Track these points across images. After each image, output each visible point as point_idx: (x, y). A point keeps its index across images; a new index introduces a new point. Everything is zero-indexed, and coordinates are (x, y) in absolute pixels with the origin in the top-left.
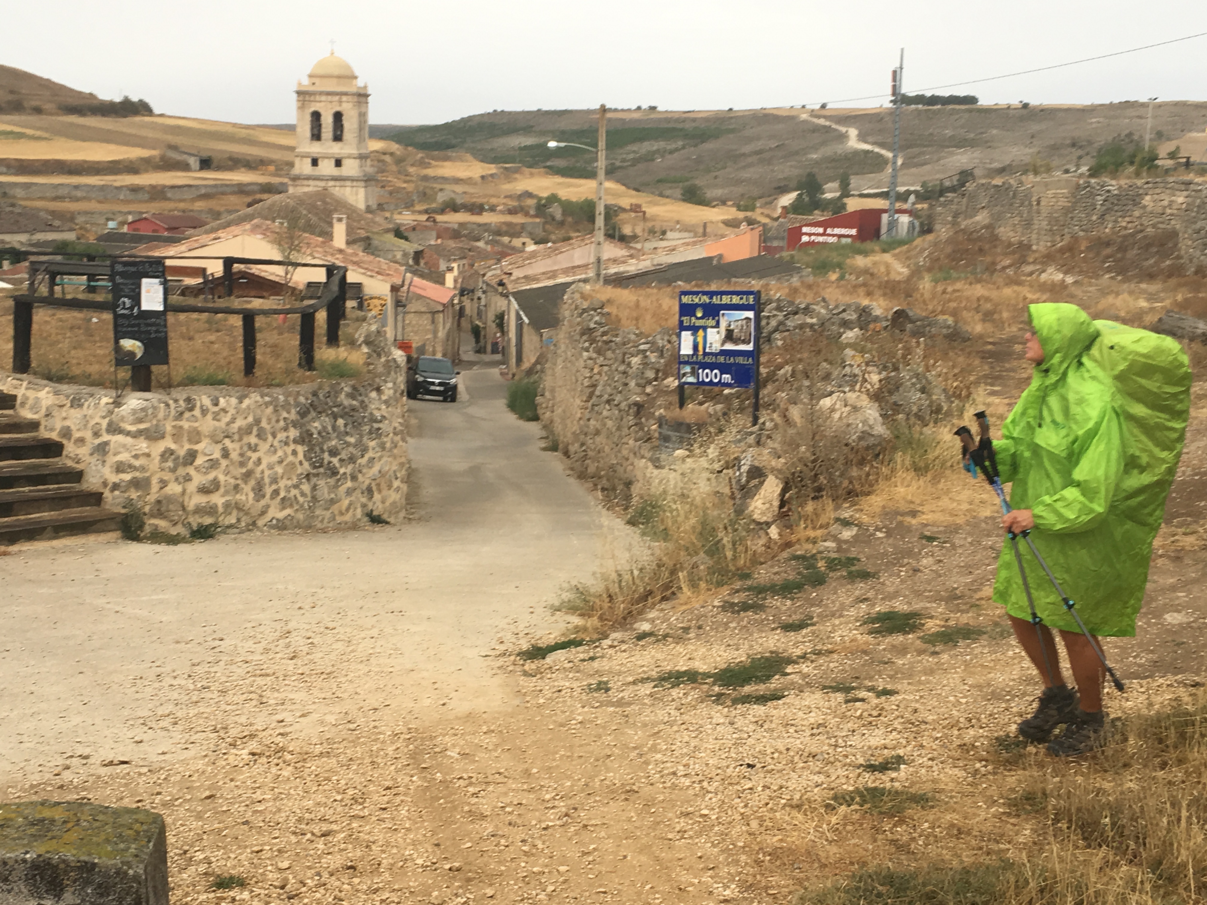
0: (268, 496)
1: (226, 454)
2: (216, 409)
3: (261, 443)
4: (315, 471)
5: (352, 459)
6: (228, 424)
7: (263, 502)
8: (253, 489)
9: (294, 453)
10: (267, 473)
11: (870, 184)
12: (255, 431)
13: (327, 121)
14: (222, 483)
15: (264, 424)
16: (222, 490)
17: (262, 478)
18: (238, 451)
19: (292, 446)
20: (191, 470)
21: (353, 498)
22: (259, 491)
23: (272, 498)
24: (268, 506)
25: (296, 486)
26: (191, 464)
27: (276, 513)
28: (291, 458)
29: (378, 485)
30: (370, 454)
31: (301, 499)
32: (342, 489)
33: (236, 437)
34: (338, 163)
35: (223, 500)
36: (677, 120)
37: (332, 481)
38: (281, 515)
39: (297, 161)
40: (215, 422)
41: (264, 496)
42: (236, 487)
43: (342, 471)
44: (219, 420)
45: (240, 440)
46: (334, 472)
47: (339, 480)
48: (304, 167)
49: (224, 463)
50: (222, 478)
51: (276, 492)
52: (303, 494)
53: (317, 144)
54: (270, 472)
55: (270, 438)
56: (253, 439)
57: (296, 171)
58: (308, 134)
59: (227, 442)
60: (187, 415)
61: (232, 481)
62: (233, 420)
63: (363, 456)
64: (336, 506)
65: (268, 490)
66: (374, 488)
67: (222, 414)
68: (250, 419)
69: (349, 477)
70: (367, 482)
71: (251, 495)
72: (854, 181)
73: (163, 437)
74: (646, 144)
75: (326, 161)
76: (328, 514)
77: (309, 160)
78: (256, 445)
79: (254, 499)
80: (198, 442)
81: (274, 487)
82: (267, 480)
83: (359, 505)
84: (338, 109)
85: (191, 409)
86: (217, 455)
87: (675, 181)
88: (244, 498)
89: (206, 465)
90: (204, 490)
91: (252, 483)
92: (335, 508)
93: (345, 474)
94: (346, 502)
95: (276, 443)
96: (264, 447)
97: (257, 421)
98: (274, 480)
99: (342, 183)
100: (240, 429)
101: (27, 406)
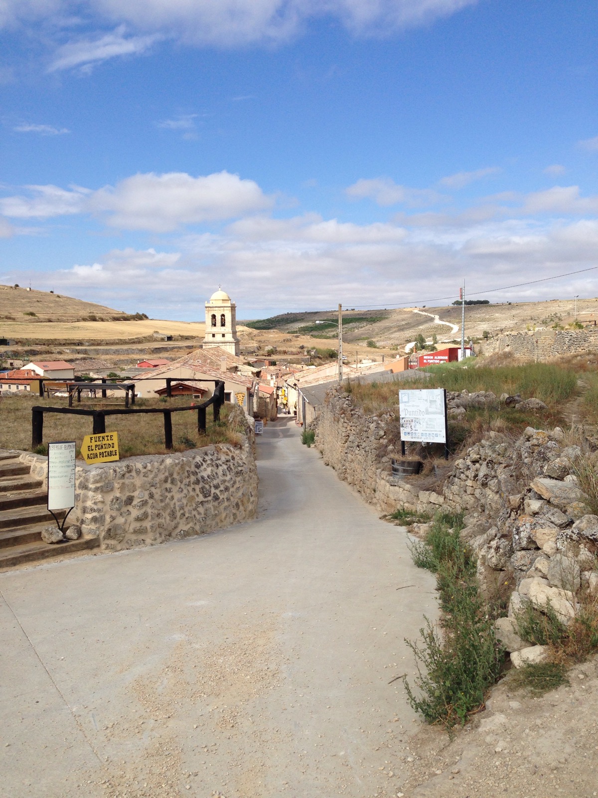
0: (178, 517)
1: (151, 496)
2: (145, 470)
3: (173, 487)
4: (206, 499)
5: (227, 489)
6: (153, 479)
7: (175, 521)
8: (169, 514)
9: (194, 490)
10: (178, 504)
11: (445, 338)
12: (169, 481)
13: (218, 318)
14: (150, 514)
15: (175, 476)
16: (150, 518)
17: (175, 508)
18: (160, 493)
19: (193, 486)
20: (130, 508)
21: (228, 512)
22: (173, 515)
23: (181, 518)
24: (178, 523)
25: (195, 509)
26: (130, 504)
27: (184, 527)
28: (192, 493)
29: (242, 501)
30: (237, 485)
31: (198, 517)
32: (222, 507)
33: (158, 485)
34: (223, 335)
35: (150, 524)
36: (363, 315)
37: (216, 504)
38: (186, 528)
39: (206, 336)
40: (145, 478)
41: (175, 518)
42: (158, 515)
43: (221, 497)
44: (147, 477)
45: (161, 487)
46: (216, 498)
47: (219, 503)
48: (209, 338)
49: (150, 501)
50: (149, 511)
51: (184, 515)
52: (199, 513)
53: (214, 328)
54: (179, 503)
55: (179, 483)
56: (168, 485)
57: (205, 340)
58: (211, 324)
59: (153, 489)
60: (127, 475)
61: (156, 512)
62: (156, 476)
63: (233, 486)
64: (218, 518)
65: (178, 514)
66: (240, 503)
67: (149, 473)
68: (167, 474)
69: (225, 500)
70: (236, 500)
71: (168, 518)
72: (438, 337)
73: (112, 490)
74: (351, 324)
75: (218, 335)
76: (214, 523)
77: (211, 335)
78: (170, 489)
79: (170, 520)
80: (134, 491)
81: (182, 512)
82: (177, 508)
83: (232, 515)
84: (223, 313)
85: (130, 472)
86: (146, 497)
87: (364, 339)
88: (163, 521)
89: (139, 504)
90: (138, 519)
91: (168, 511)
92: (217, 519)
93: (223, 499)
94: (224, 515)
95: (182, 486)
96: (175, 489)
97: (171, 475)
98: (182, 508)
99: (225, 344)
100: (160, 481)
101: (36, 472)
